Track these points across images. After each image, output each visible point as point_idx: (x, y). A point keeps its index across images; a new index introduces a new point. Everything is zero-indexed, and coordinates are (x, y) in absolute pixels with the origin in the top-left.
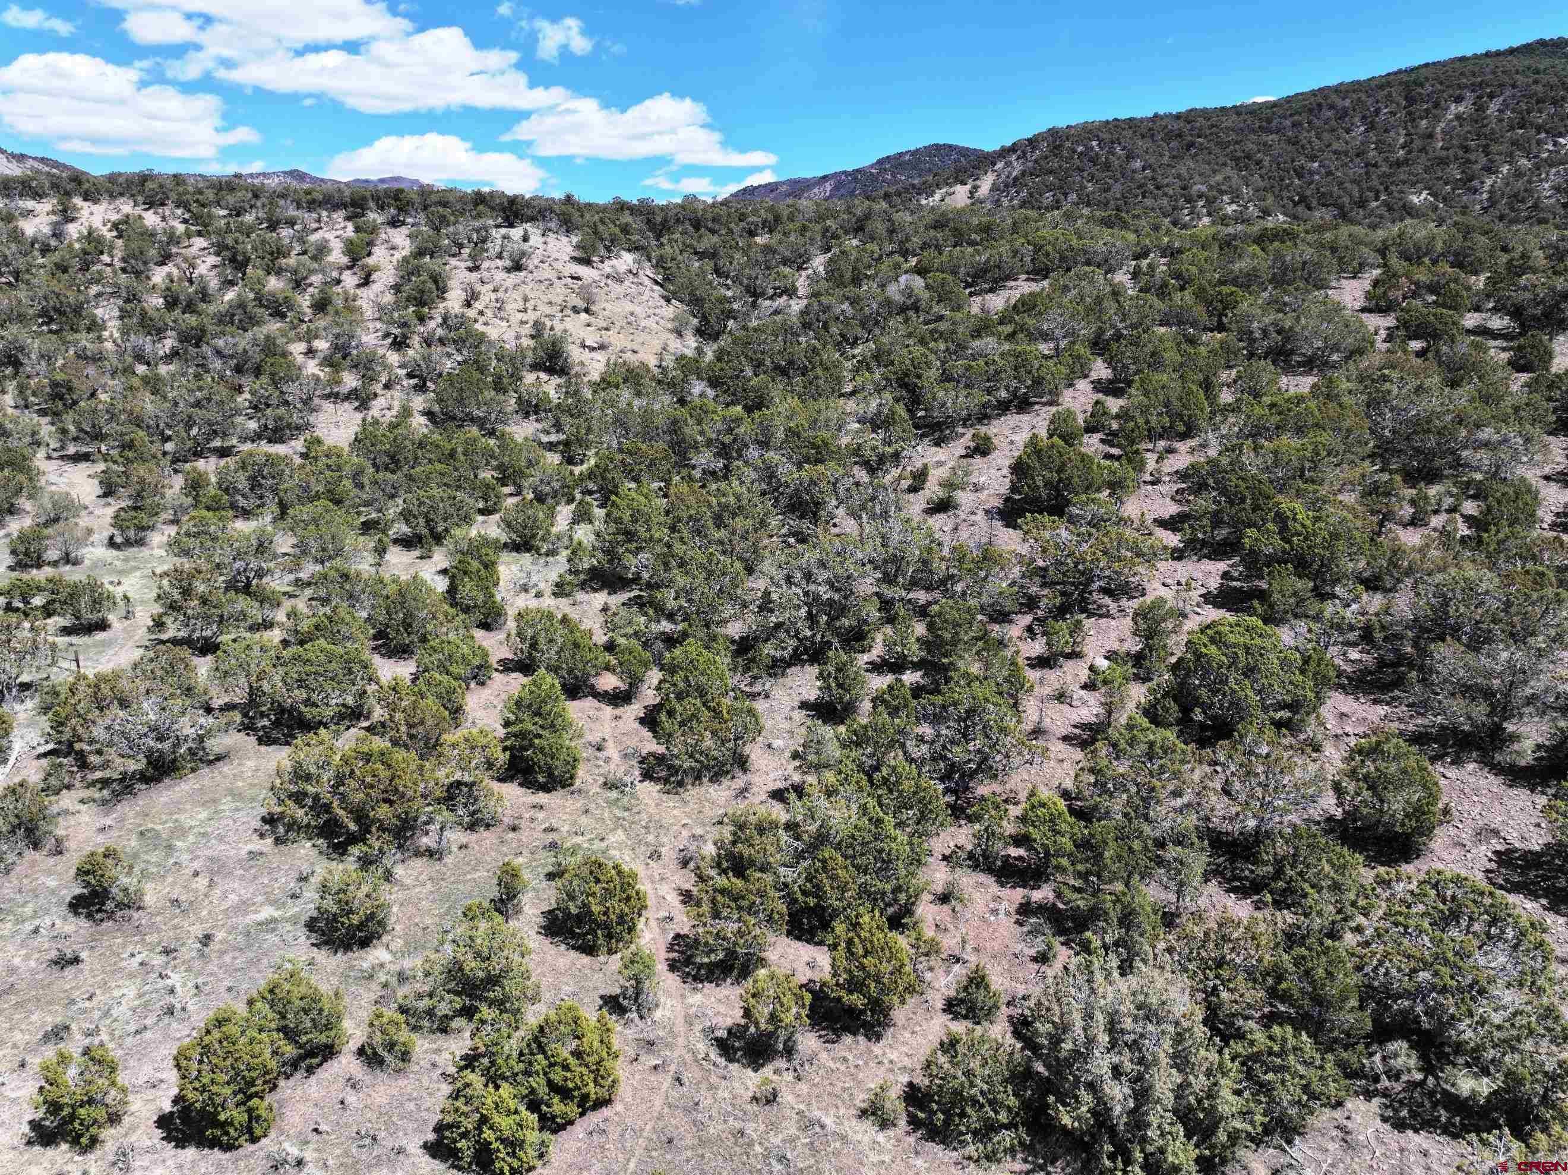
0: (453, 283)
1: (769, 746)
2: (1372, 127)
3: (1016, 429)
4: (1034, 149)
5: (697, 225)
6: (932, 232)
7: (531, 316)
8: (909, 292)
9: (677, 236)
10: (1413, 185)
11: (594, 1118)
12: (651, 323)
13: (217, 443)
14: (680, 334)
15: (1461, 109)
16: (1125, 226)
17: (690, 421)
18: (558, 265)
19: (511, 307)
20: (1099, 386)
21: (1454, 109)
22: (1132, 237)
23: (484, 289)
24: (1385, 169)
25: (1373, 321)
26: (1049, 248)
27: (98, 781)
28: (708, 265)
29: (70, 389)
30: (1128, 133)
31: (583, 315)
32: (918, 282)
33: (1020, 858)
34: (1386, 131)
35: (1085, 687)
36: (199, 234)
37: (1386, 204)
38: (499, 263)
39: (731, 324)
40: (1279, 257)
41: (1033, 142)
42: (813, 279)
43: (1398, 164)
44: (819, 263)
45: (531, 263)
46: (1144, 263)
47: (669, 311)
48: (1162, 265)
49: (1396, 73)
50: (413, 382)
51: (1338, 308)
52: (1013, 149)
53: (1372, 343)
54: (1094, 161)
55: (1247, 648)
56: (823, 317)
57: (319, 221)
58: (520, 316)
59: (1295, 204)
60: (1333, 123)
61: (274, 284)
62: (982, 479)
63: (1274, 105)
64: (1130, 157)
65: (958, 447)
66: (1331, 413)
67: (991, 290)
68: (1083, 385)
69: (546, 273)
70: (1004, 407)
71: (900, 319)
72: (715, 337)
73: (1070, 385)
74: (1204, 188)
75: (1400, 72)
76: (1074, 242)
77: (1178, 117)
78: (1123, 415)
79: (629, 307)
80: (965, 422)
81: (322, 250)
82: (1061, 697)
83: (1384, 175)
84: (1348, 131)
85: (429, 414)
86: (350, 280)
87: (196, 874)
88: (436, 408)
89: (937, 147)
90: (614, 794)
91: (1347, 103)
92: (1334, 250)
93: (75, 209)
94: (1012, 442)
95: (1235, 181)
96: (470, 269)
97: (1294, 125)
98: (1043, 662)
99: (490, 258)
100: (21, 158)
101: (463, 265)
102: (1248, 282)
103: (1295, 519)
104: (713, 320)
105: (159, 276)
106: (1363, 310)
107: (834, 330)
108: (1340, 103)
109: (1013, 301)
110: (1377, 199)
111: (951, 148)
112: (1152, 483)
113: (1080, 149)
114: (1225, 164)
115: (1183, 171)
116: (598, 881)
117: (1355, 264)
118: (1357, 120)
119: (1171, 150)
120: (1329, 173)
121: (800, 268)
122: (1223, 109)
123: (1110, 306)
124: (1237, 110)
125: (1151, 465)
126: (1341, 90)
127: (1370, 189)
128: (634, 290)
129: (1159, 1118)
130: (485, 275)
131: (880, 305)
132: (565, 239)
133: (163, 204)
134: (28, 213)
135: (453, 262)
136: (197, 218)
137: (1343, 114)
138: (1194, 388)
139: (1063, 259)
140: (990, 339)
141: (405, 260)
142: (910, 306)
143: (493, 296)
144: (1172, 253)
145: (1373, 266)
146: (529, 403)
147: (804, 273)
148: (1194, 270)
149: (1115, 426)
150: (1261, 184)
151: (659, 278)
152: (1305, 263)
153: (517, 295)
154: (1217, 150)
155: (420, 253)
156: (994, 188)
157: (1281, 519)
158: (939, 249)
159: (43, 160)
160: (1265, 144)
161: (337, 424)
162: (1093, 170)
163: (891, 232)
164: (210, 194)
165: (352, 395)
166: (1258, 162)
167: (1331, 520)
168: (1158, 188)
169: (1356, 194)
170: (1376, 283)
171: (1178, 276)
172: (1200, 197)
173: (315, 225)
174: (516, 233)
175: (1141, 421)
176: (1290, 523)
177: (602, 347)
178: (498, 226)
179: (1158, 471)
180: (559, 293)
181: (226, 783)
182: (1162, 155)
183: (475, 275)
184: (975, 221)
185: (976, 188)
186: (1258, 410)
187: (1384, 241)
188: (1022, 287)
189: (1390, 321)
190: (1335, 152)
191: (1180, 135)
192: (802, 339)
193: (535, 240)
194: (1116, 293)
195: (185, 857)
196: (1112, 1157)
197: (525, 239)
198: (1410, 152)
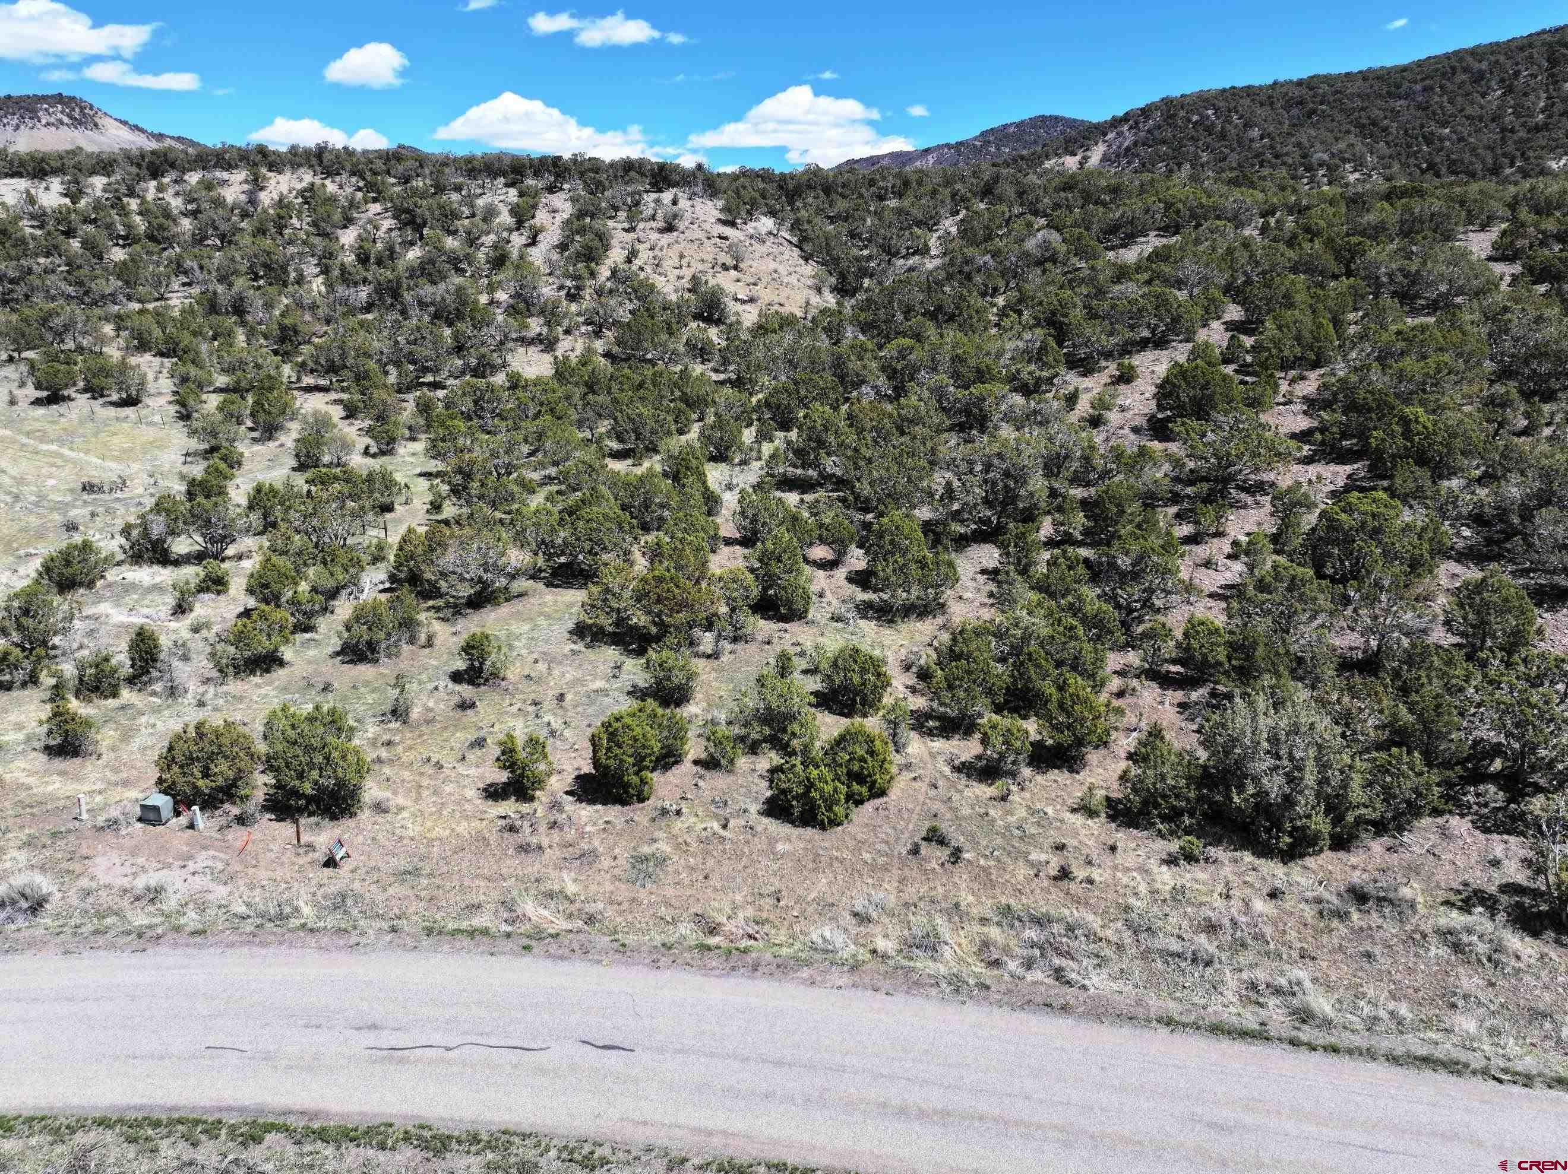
0: (614, 242)
1: (960, 598)
2: (1509, 90)
3: (1157, 361)
4: (1147, 118)
5: (827, 190)
6: (1062, 194)
7: (687, 273)
8: (1046, 245)
9: (810, 200)
10: (1552, 150)
11: (878, 802)
12: (793, 279)
13: (429, 378)
14: (819, 291)
16: (1252, 185)
17: (853, 358)
18: (707, 226)
19: (667, 265)
20: (1230, 326)
22: (1260, 196)
23: (642, 247)
24: (1522, 134)
25: (1498, 268)
26: (1180, 206)
27: (433, 607)
28: (843, 228)
29: (296, 332)
30: (1247, 102)
31: (733, 273)
32: (1055, 237)
33: (1178, 673)
34: (1526, 94)
35: (1229, 557)
36: (375, 200)
37: (1520, 169)
38: (654, 224)
39: (866, 282)
40: (1407, 209)
41: (1145, 112)
42: (945, 239)
43: (1537, 129)
44: (950, 225)
45: (682, 225)
46: (1272, 221)
47: (809, 269)
48: (1290, 222)
49: (1538, 34)
50: (590, 328)
51: (1466, 253)
52: (1126, 118)
53: (1497, 286)
54: (1209, 130)
55: (1374, 515)
56: (966, 269)
57: (483, 187)
58: (677, 272)
59: (1423, 172)
60: (1468, 87)
61: (451, 243)
62: (1128, 402)
63: (1404, 69)
64: (1248, 125)
65: (1103, 378)
66: (1454, 339)
67: (1124, 246)
68: (1216, 325)
69: (698, 234)
70: (1143, 345)
71: (1039, 271)
72: (852, 293)
73: (1204, 326)
74: (1325, 157)
75: (1544, 32)
76: (1204, 200)
77: (1300, 83)
78: (1256, 349)
79: (772, 265)
80: (1108, 355)
81: (490, 213)
82: (1208, 564)
83: (1521, 141)
84: (1483, 95)
85: (607, 355)
86: (518, 240)
87: (536, 661)
88: (616, 350)
89: (1043, 119)
90: (840, 625)
91: (1484, 66)
92: (1462, 203)
93: (265, 178)
94: (1153, 372)
95: (1359, 148)
96: (627, 231)
97: (1425, 89)
98: (1190, 540)
99: (644, 220)
100: (160, 137)
101: (620, 226)
102: (1377, 232)
103: (1417, 421)
104: (851, 278)
105: (348, 237)
106: (1490, 259)
107: (978, 279)
108: (1476, 66)
109: (1146, 254)
110: (1512, 165)
111: (1057, 119)
112: (1284, 404)
113: (1195, 118)
114: (1348, 132)
115: (1304, 141)
116: (855, 662)
117: (1484, 217)
118: (1493, 84)
119: (1291, 118)
120: (1461, 139)
121: (931, 230)
122: (1348, 74)
123: (1242, 256)
124: (1364, 75)
125: (1284, 387)
126: (1476, 53)
127: (1504, 155)
128: (775, 250)
129: (1305, 801)
130: (642, 235)
131: (1019, 258)
132: (709, 203)
133: (338, 174)
134: (225, 182)
135: (611, 223)
136: (370, 186)
137: (1478, 78)
138: (1325, 322)
139: (1193, 216)
140: (1130, 284)
141: (567, 222)
142: (1047, 259)
143: (651, 254)
144: (1299, 210)
145: (1502, 220)
146: (695, 347)
147: (935, 235)
148: (1322, 224)
149: (1249, 359)
150: (1387, 152)
151: (795, 240)
152: (1433, 215)
153: (673, 253)
154: (1339, 117)
155: (580, 215)
156: (1105, 158)
157: (1405, 421)
158: (1070, 208)
159: (179, 139)
160: (1393, 110)
161: (529, 363)
162: (1209, 139)
163: (1021, 194)
164: (379, 165)
165: (538, 340)
166: (1385, 129)
167: (1450, 423)
168: (1277, 157)
169: (1490, 161)
170: (1504, 233)
171: (1307, 230)
172: (1321, 165)
173: (479, 191)
174: (667, 196)
175: (1274, 352)
176: (1413, 425)
177: (752, 300)
178: (647, 191)
179: (1291, 393)
180: (709, 251)
181: (536, 609)
182: (1280, 123)
183: (632, 236)
184: (1104, 183)
185: (1086, 159)
186: (1385, 336)
187: (1515, 197)
188: (1152, 242)
189: (1517, 268)
190: (1468, 118)
191: (1301, 103)
192: (947, 289)
193: (684, 204)
194: (1246, 245)
195: (524, 652)
196: (1268, 831)
197: (675, 202)
198: (1550, 117)
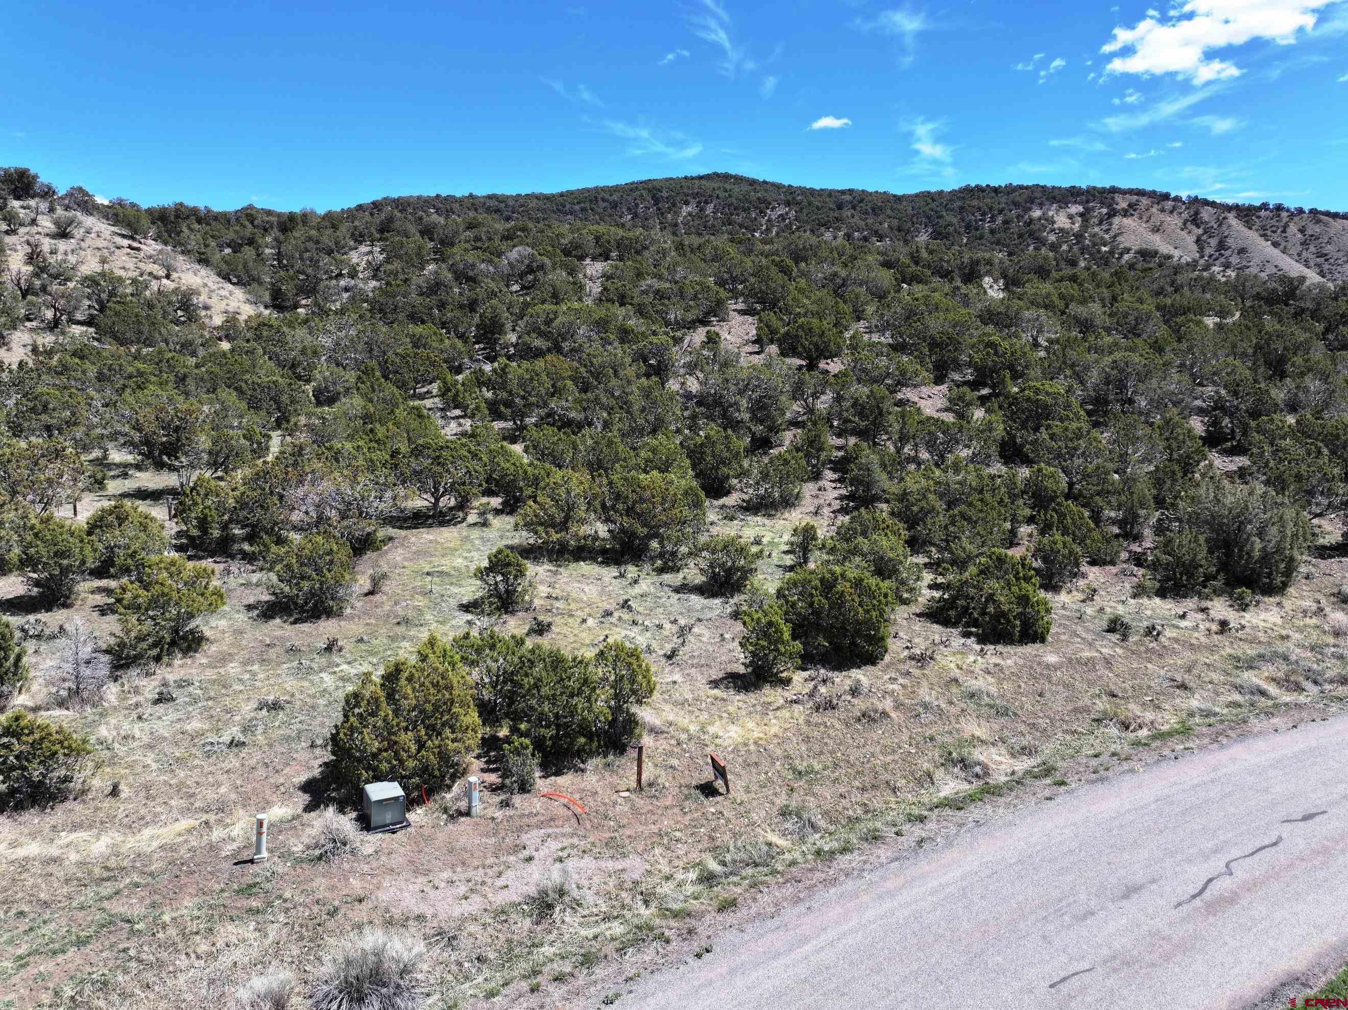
14: (256, 305)
15: (689, 209)
21: (685, 210)
45: (77, 233)
60: (611, 210)
84: (621, 217)
137: (615, 205)
193: (62, 214)
197: (51, 211)
